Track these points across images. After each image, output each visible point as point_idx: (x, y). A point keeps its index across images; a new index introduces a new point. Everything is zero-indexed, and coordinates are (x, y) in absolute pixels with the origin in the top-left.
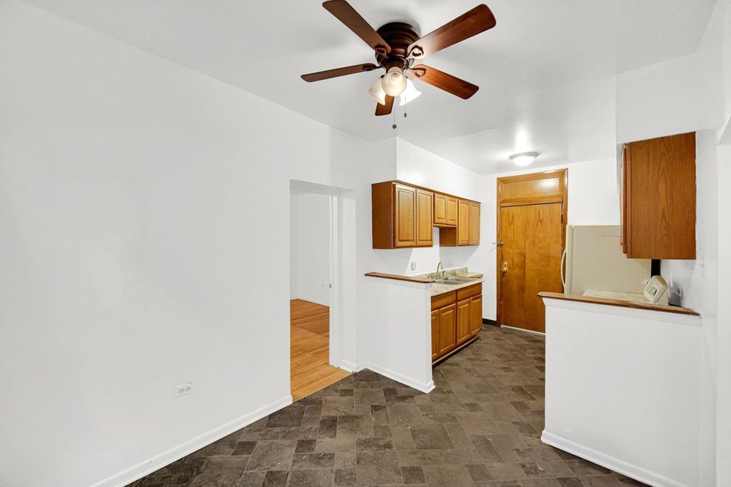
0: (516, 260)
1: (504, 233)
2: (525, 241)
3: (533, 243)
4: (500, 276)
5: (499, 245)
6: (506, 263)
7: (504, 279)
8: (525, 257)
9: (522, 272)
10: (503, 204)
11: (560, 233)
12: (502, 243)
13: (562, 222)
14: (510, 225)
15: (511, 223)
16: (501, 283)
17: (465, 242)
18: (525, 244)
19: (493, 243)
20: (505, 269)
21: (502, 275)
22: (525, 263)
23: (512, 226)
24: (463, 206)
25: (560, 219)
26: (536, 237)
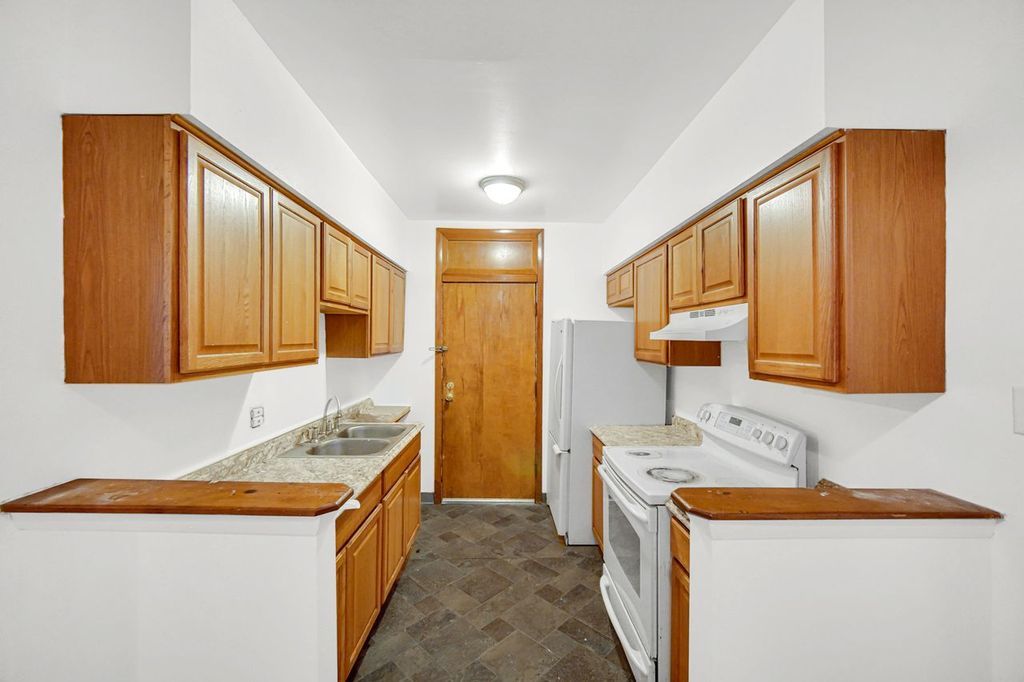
0: (467, 378)
1: (448, 331)
2: (482, 345)
3: (495, 348)
4: (440, 409)
5: (440, 352)
6: (451, 384)
7: (448, 414)
8: (482, 373)
9: (477, 398)
10: (447, 278)
11: (534, 332)
12: (445, 348)
13: (536, 315)
14: (458, 316)
15: (460, 312)
16: (443, 421)
17: (383, 348)
18: (482, 350)
19: (430, 349)
20: (450, 395)
21: (443, 406)
22: (482, 382)
23: (462, 318)
24: (380, 271)
25: (533, 310)
26: (499, 337)
